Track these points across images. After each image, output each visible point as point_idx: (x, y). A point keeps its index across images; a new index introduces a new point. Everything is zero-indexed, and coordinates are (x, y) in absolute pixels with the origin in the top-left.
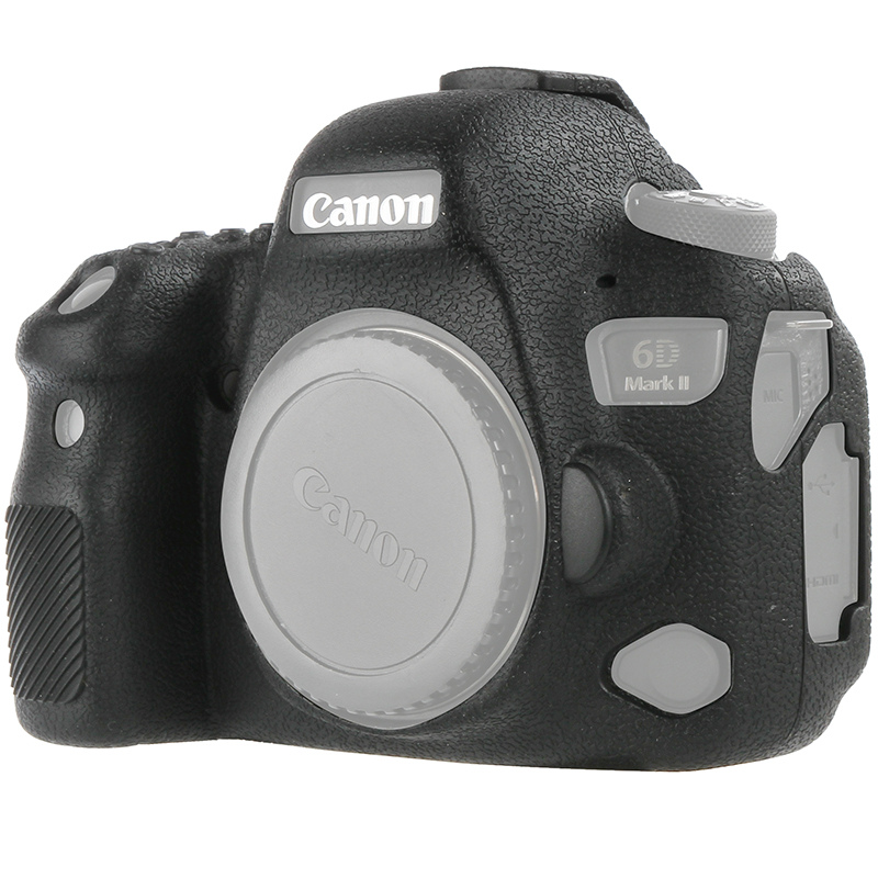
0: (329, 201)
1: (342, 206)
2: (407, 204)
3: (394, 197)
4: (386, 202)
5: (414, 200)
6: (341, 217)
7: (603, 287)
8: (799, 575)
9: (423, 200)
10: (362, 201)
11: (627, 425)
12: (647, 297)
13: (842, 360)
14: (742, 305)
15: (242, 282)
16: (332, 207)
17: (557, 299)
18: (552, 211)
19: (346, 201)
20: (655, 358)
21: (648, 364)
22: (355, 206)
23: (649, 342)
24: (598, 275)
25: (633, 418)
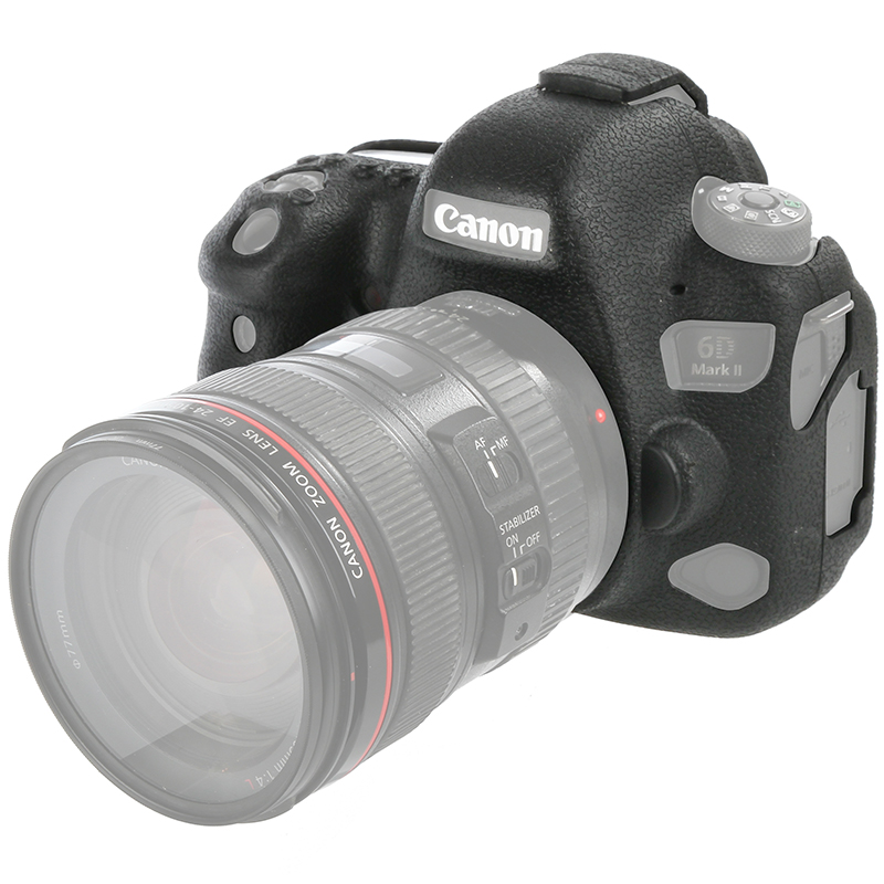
0: (456, 214)
1: (467, 221)
2: (521, 233)
3: (510, 224)
4: (504, 226)
5: (526, 230)
6: (467, 230)
7: (675, 294)
8: (821, 500)
9: (534, 231)
10: (483, 221)
11: (693, 404)
12: (711, 303)
13: (859, 323)
14: (785, 312)
15: (379, 223)
16: (458, 220)
17: (639, 312)
18: (635, 235)
19: (470, 217)
20: (715, 351)
21: (710, 355)
22: (478, 224)
23: (710, 338)
24: (671, 285)
25: (697, 400)
